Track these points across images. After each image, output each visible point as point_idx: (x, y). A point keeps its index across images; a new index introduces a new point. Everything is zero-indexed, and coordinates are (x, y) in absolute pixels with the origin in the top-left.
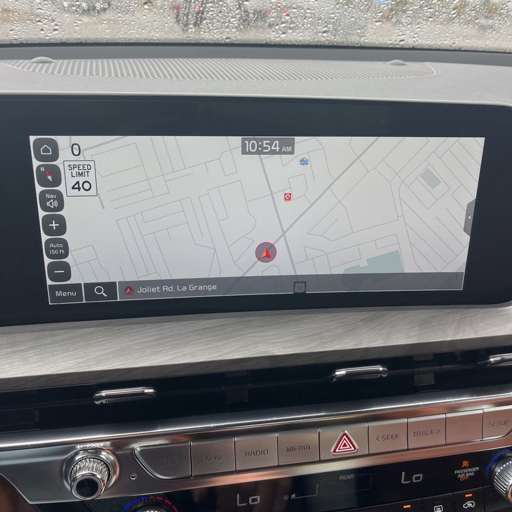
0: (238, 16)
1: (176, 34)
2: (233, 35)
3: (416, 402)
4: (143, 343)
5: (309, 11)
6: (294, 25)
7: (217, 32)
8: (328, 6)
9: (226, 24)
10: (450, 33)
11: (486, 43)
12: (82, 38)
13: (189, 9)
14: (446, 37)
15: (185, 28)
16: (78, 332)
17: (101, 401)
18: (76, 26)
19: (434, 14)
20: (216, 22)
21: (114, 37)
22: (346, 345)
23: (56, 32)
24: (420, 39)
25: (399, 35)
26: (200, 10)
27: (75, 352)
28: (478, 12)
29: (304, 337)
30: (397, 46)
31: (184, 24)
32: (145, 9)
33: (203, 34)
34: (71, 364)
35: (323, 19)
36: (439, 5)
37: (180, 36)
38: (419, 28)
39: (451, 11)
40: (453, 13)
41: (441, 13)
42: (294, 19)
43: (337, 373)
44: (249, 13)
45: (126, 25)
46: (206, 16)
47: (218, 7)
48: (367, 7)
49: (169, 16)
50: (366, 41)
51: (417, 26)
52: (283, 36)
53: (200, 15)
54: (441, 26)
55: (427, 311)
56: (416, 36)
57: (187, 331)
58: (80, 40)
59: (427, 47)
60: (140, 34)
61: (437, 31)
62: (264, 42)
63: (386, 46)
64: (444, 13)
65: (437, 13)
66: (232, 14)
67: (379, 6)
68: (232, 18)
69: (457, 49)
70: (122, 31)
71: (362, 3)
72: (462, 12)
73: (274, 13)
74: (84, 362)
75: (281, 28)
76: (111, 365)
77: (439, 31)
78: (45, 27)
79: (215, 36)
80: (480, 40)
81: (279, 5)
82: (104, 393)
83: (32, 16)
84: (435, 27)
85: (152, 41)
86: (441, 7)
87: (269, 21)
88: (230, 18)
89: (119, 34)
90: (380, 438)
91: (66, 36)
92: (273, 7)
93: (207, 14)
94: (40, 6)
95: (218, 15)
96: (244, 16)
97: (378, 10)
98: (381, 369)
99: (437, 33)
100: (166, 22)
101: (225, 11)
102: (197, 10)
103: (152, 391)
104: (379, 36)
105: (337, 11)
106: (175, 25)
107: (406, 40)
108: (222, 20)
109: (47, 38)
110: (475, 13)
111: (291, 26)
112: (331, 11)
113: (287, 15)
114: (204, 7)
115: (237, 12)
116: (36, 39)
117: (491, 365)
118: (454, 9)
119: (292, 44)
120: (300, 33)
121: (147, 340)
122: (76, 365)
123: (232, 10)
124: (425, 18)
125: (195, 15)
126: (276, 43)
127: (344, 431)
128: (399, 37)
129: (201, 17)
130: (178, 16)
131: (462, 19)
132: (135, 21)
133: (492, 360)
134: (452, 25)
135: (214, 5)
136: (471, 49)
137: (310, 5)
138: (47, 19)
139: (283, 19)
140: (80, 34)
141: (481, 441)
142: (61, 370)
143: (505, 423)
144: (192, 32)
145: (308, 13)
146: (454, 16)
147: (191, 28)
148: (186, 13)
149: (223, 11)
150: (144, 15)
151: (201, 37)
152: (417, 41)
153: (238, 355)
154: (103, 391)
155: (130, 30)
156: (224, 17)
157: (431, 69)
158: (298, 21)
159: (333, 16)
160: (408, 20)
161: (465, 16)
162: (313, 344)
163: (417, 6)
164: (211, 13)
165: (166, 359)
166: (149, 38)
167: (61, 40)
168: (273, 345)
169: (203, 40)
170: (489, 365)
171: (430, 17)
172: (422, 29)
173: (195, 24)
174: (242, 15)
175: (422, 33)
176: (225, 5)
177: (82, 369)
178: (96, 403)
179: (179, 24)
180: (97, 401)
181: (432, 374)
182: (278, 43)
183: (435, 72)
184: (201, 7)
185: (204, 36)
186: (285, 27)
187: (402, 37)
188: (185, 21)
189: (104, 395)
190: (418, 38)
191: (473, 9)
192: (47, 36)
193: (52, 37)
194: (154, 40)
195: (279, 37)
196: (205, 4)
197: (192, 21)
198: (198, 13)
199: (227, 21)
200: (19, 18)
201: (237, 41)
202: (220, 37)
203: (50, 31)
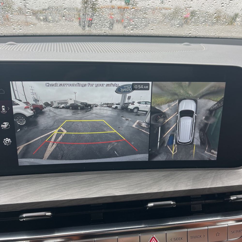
0: (109, 22)
1: (79, 31)
2: (107, 31)
3: (191, 220)
4: (47, 188)
5: (143, 20)
6: (137, 26)
7: (99, 30)
8: (152, 17)
9: (104, 26)
10: (213, 30)
11: (231, 34)
12: (34, 33)
13: (85, 19)
14: (212, 32)
15: (84, 28)
16: (14, 182)
17: (23, 219)
18: (31, 27)
19: (205, 21)
20: (98, 25)
21: (49, 33)
22: (153, 190)
23: (21, 30)
24: (199, 33)
25: (188, 31)
26: (90, 19)
27: (11, 192)
28: (227, 20)
29: (132, 185)
30: (188, 36)
31: (83, 26)
32: (63, 19)
33: (92, 31)
34: (8, 199)
35: (150, 23)
36: (207, 16)
37: (81, 31)
38: (198, 27)
39: (213, 19)
40: (214, 20)
41: (208, 20)
42: (136, 24)
43: (149, 205)
44: (114, 21)
45: (55, 26)
46: (93, 22)
47: (99, 18)
48: (172, 18)
49: (75, 22)
50: (172, 34)
51: (197, 27)
52: (132, 31)
53: (90, 22)
54: (209, 27)
55: (198, 171)
56: (196, 31)
57: (70, 181)
58: (33, 34)
59: (202, 37)
60: (62, 31)
61: (207, 29)
62: (123, 35)
63: (182, 36)
64: (210, 20)
65: (206, 20)
66: (106, 21)
67: (178, 17)
68: (106, 23)
69: (217, 37)
70: (53, 29)
71: (169, 15)
72: (219, 20)
73: (126, 21)
74: (14, 198)
75: (130, 28)
76: (29, 200)
77: (208, 29)
78: (15, 28)
79: (99, 31)
80: (228, 33)
81: (129, 17)
82: (24, 215)
83: (9, 23)
84: (206, 27)
85: (68, 34)
86: (208, 17)
87: (124, 24)
88: (105, 23)
89: (52, 31)
90: (173, 240)
91: (26, 32)
92: (126, 18)
93: (94, 21)
94: (12, 18)
95: (99, 22)
96: (112, 22)
97: (177, 19)
98: (172, 203)
99: (207, 30)
100: (74, 25)
101: (102, 20)
102: (89, 19)
103: (50, 214)
104: (179, 31)
105: (157, 20)
106: (79, 27)
107: (192, 33)
108: (101, 24)
109: (17, 33)
110: (225, 20)
111: (135, 27)
112: (154, 20)
113: (133, 22)
114: (92, 18)
115: (108, 20)
116: (11, 33)
117: (231, 201)
118: (215, 18)
119: (136, 35)
120: (140, 30)
121: (50, 186)
122: (10, 200)
123: (106, 19)
124: (201, 23)
125: (88, 22)
126: (128, 35)
127: (153, 236)
128: (188, 32)
129: (91, 23)
130: (80, 22)
131: (219, 23)
132: (59, 25)
133: (232, 198)
134: (214, 26)
135: (97, 17)
136: (224, 37)
137: (144, 17)
138: (16, 24)
139: (131, 24)
140: (33, 31)
141: (227, 241)
142: (2, 203)
143: (240, 231)
144: (87, 30)
145: (143, 21)
146: (215, 21)
147: (87, 28)
148: (83, 21)
149: (101, 20)
150: (63, 22)
151: (92, 32)
152: (197, 34)
153: (96, 195)
154: (24, 214)
155: (57, 29)
156: (102, 23)
157: (203, 47)
158: (138, 24)
159: (155, 22)
160: (193, 24)
161: (220, 22)
162: (136, 189)
163: (196, 17)
164: (95, 21)
165: (58, 197)
166: (66, 33)
167: (24, 34)
168: (115, 190)
169: (92, 33)
170: (230, 201)
171: (203, 22)
172: (200, 28)
173: (88, 26)
174: (111, 22)
175: (200, 30)
176: (102, 17)
177: (14, 202)
178: (20, 220)
179: (80, 26)
180: (21, 219)
181: (201, 205)
182: (129, 35)
183: (205, 48)
184: (91, 18)
185: (93, 32)
186: (132, 27)
187: (190, 32)
188: (83, 25)
189: (24, 216)
190: (198, 32)
191: (224, 18)
192: (17, 32)
193: (19, 32)
194: (69, 34)
195: (130, 32)
196: (93, 17)
197: (87, 24)
198: (89, 21)
199: (104, 25)
200: (2, 23)
201: (109, 34)
202: (101, 32)
203: (18, 30)
